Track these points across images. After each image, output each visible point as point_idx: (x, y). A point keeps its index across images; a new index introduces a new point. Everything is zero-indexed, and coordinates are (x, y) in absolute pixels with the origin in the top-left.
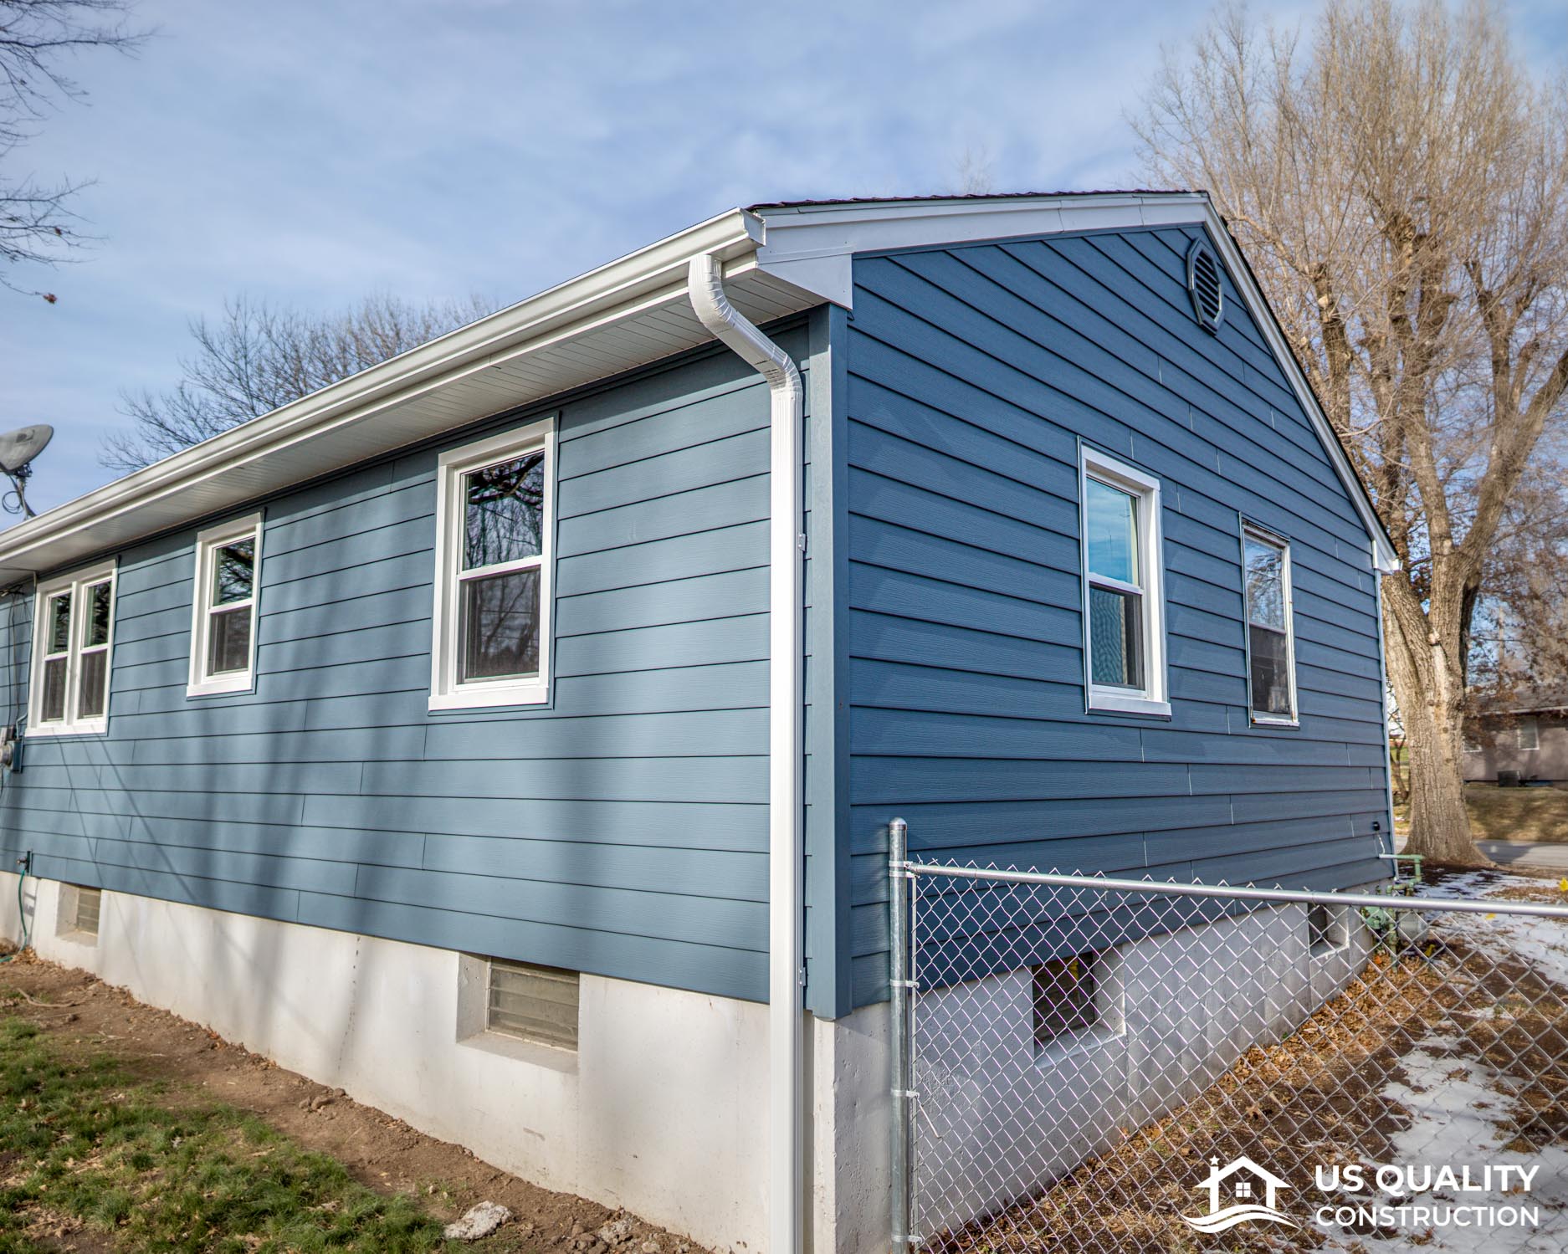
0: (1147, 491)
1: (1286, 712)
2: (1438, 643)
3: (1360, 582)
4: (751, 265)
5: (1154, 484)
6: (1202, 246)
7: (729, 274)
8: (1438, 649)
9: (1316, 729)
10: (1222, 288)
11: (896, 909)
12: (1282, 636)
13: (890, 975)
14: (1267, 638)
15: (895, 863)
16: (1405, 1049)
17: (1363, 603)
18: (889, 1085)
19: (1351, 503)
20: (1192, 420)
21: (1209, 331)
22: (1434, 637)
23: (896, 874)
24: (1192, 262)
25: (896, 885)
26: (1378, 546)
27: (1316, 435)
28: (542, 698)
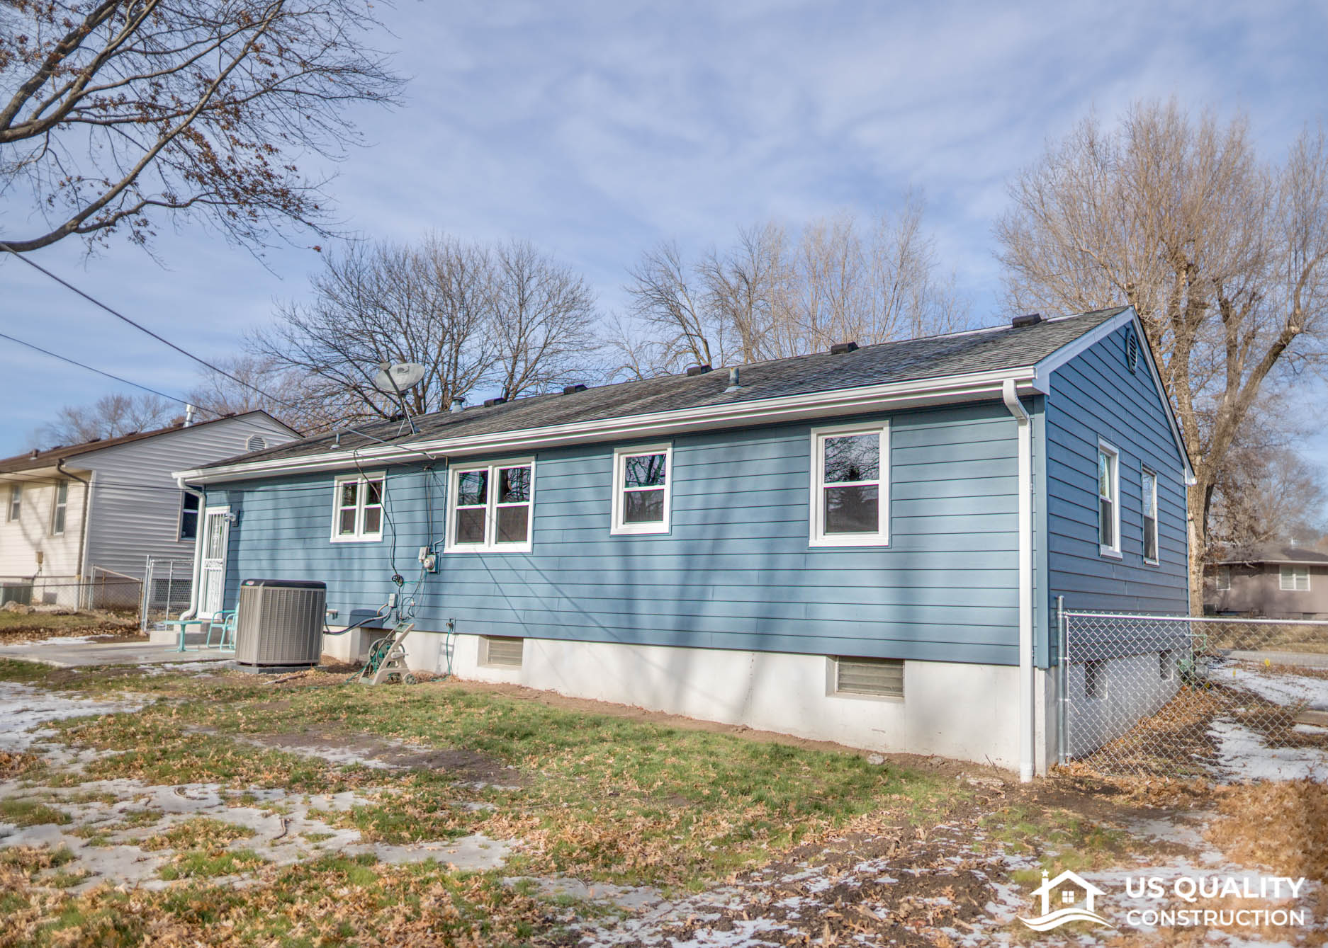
0: (1114, 454)
1: (1154, 559)
2: (1192, 520)
3: (1180, 491)
4: (1030, 385)
5: (1116, 451)
6: (1132, 332)
7: (1019, 386)
8: (1192, 523)
9: (1167, 568)
10: (1137, 351)
11: (1061, 630)
12: (1153, 520)
13: (1057, 655)
14: (1149, 521)
15: (1060, 612)
16: (1210, 720)
17: (1179, 502)
18: (1057, 696)
19: (1177, 450)
20: (1128, 419)
21: (1133, 373)
22: (1190, 516)
23: (1060, 617)
24: (1129, 341)
25: (1061, 621)
26: (1186, 471)
27: (1166, 416)
28: (886, 543)
